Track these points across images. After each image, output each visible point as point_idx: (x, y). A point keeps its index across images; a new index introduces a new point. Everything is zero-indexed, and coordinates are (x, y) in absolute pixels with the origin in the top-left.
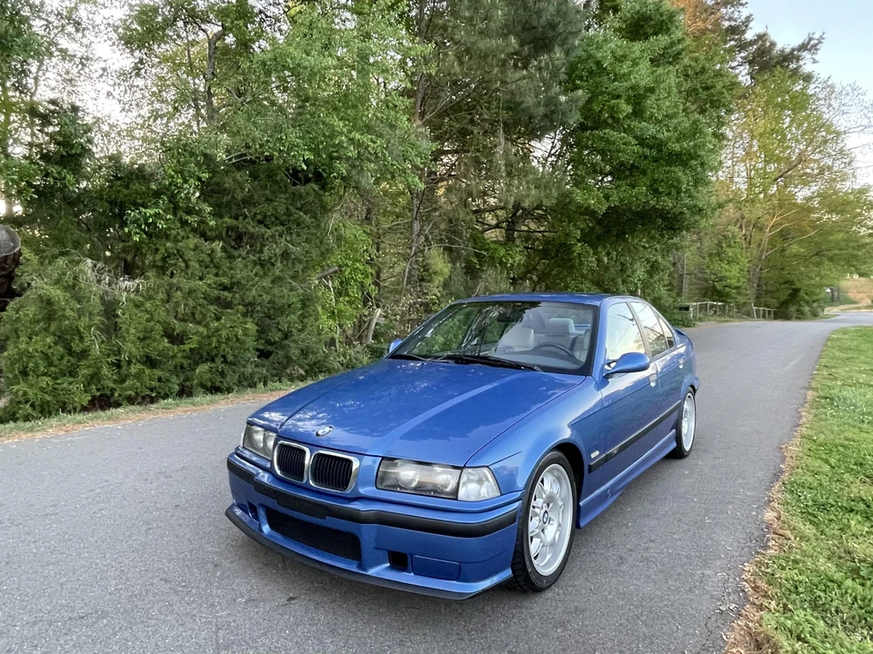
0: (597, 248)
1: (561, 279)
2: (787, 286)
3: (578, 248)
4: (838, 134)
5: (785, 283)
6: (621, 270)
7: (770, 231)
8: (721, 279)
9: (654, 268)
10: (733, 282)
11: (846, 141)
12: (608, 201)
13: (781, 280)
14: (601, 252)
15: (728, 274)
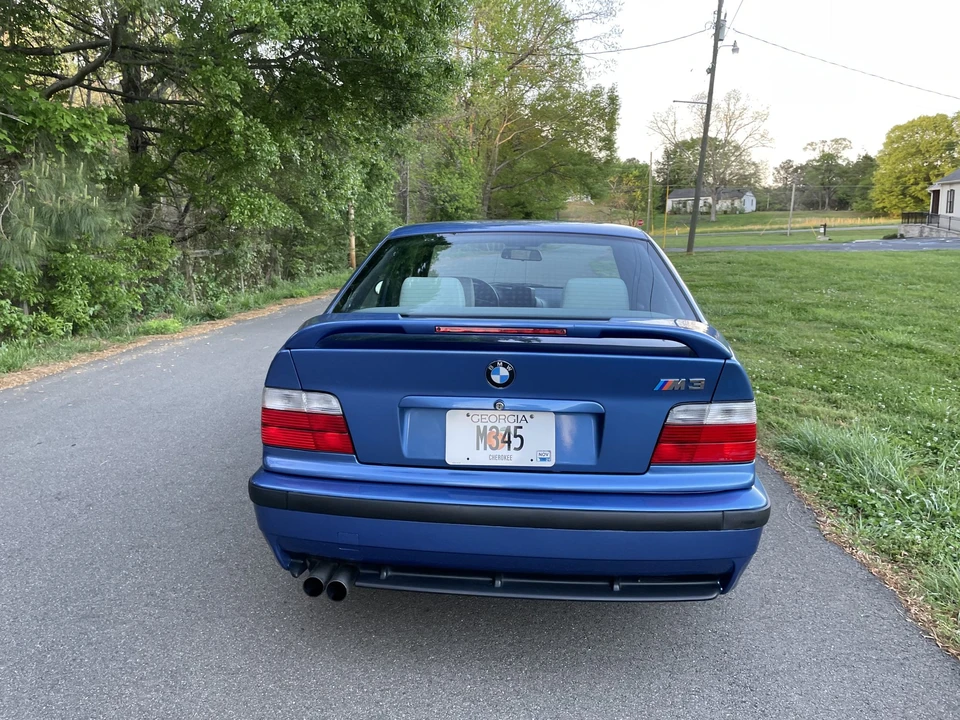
0: (280, 131)
1: (221, 189)
2: (519, 209)
3: (239, 121)
4: (567, 22)
5: (517, 206)
6: (324, 177)
7: (500, 140)
8: (453, 198)
9: (373, 176)
10: (467, 202)
11: (574, 32)
12: (290, 23)
13: (513, 202)
14: (287, 140)
15: (459, 191)
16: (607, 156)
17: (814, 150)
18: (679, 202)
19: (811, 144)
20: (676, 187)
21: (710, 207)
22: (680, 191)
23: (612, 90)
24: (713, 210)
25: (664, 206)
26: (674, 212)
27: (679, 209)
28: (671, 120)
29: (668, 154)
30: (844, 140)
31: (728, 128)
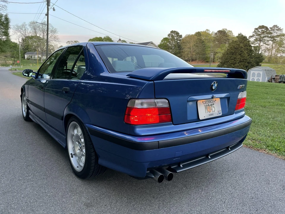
16: (6, 38)
17: (70, 43)
18: (29, 56)
19: (69, 42)
20: (28, 51)
21: (40, 58)
22: (29, 52)
23: (6, 16)
24: (41, 59)
25: (24, 57)
26: (28, 59)
27: (30, 58)
28: (24, 29)
29: (23, 40)
30: (77, 41)
31: (43, 34)
